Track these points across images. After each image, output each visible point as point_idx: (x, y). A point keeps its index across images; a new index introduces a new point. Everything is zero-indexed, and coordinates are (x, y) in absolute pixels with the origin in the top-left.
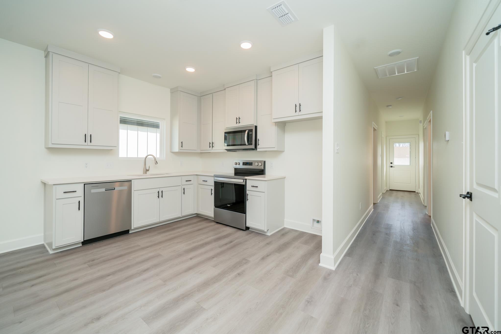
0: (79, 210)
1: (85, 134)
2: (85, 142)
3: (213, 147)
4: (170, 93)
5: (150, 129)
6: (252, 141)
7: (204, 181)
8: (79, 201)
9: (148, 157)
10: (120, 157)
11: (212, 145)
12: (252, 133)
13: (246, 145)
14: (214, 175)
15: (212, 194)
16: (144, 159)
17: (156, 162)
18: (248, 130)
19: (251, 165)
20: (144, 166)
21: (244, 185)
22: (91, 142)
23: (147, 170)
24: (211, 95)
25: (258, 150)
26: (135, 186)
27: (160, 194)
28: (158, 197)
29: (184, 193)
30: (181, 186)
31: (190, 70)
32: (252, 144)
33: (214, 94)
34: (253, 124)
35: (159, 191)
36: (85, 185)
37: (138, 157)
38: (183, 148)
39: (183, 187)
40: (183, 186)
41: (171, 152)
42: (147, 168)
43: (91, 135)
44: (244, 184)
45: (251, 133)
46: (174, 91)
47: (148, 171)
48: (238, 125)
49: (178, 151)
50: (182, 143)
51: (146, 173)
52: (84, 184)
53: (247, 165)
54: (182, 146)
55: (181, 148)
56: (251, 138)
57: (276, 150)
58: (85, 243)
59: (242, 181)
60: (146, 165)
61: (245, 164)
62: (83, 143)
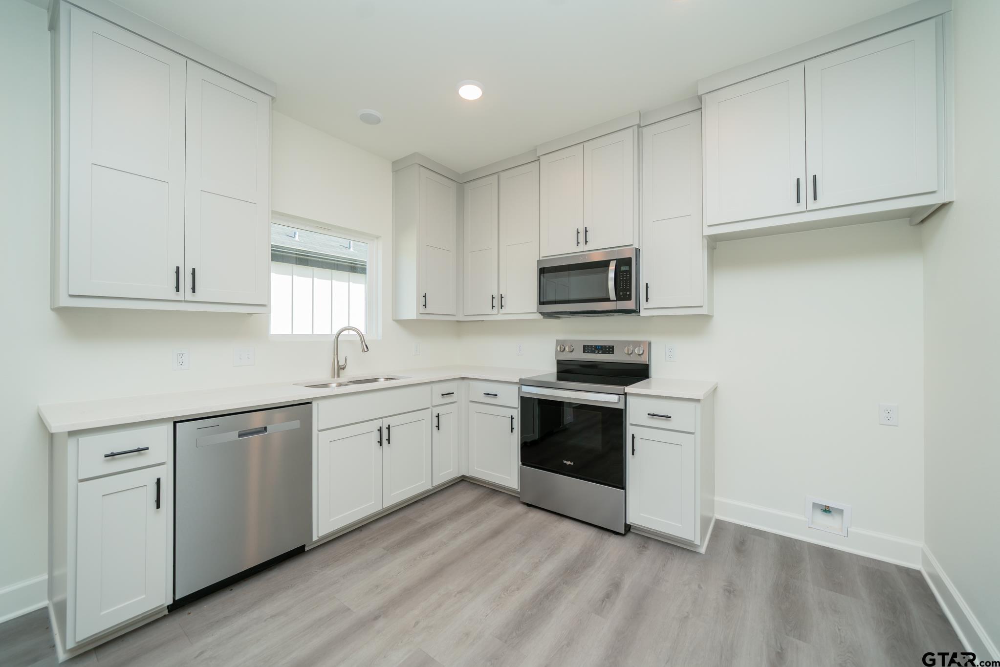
0: (158, 507)
1: (178, 268)
2: (178, 290)
3: (502, 306)
4: (393, 172)
5: (317, 270)
6: (630, 290)
7: (488, 394)
8: (159, 480)
9: (346, 332)
10: (272, 333)
11: (498, 302)
12: (628, 269)
13: (611, 299)
14: (520, 380)
15: (512, 429)
16: (333, 339)
17: (366, 345)
18: (615, 261)
19: (609, 353)
20: (333, 356)
21: (622, 409)
22: (194, 291)
23: (341, 368)
24: (496, 176)
25: (643, 313)
26: (321, 416)
27: (384, 436)
28: (379, 444)
29: (438, 427)
30: (430, 409)
31: (470, 92)
32: (630, 299)
33: (502, 174)
34: (632, 245)
35: (381, 427)
36: (177, 424)
37: (314, 333)
38: (428, 310)
39: (436, 411)
40: (434, 409)
41: (394, 320)
42: (342, 363)
43: (194, 270)
44: (621, 406)
45: (623, 268)
46: (399, 167)
47: (344, 368)
48: (582, 247)
49: (415, 318)
50: (425, 296)
51: (338, 376)
52: (175, 423)
53: (598, 353)
54: (425, 306)
55: (423, 310)
56: (626, 282)
57: (706, 313)
58: (178, 606)
59: (615, 398)
60: (337, 354)
61: (587, 349)
62: (172, 294)
